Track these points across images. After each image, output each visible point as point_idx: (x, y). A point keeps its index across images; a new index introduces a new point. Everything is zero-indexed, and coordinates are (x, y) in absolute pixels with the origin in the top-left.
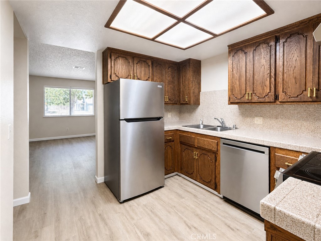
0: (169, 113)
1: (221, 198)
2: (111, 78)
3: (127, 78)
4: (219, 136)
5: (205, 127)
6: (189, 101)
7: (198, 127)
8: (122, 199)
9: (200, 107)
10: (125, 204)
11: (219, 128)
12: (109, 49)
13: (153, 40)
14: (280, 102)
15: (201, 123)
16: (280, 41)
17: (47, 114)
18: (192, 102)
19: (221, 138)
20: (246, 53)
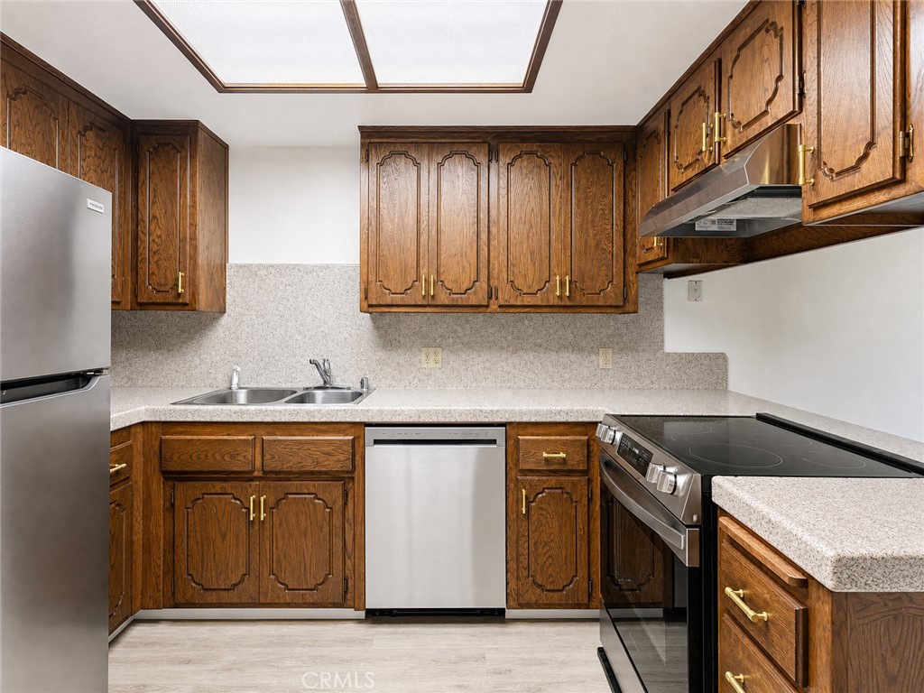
1: (359, 621)
4: (358, 420)
5: (257, 396)
6: (194, 294)
7: (225, 399)
11: (319, 394)
14: (500, 306)
16: (501, 158)
18: (202, 300)
19: (366, 424)
20: (417, 164)
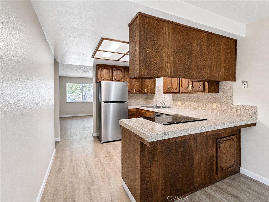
0: (138, 99)
2: (99, 80)
3: (107, 80)
6: (148, 92)
8: (102, 141)
9: (156, 95)
10: (104, 144)
12: (98, 65)
13: (118, 60)
15: (155, 105)
17: (68, 101)
18: (149, 92)
19: (155, 112)
